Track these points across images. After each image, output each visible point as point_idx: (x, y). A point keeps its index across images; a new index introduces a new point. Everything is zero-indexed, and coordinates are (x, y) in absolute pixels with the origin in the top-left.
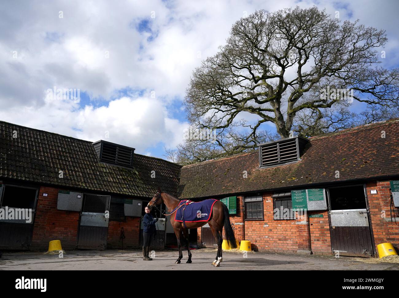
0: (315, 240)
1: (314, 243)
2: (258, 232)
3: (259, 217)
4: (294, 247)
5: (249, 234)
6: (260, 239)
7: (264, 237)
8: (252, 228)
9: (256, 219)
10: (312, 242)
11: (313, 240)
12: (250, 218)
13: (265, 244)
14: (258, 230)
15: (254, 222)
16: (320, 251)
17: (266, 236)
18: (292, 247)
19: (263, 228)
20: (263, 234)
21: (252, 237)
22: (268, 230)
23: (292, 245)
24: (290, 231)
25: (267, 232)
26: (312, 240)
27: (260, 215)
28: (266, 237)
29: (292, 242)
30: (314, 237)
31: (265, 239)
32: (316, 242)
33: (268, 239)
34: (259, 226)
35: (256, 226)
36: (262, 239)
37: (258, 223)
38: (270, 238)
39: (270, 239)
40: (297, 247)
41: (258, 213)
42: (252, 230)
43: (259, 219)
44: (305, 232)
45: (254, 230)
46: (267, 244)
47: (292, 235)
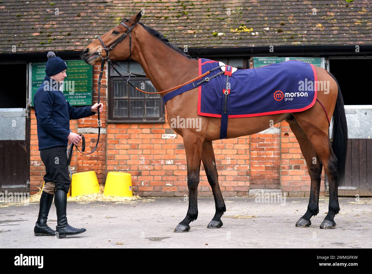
0: (290, 168)
1: (286, 174)
2: (146, 152)
3: (149, 116)
4: (241, 184)
5: (118, 157)
6: (152, 167)
7: (162, 163)
8: (130, 142)
9: (141, 119)
10: (282, 170)
11: (287, 168)
12: (124, 117)
13: (164, 178)
14: (145, 146)
15: (135, 127)
16: (299, 190)
17: (168, 160)
18: (234, 184)
19: (161, 142)
20: (160, 156)
21: (129, 162)
22: (174, 146)
23: (237, 178)
24: (233, 149)
25: (171, 152)
26: (284, 168)
27: (150, 111)
28: (169, 162)
29: (235, 173)
30: (288, 161)
31: (165, 168)
32: (290, 171)
33: (174, 168)
34: (151, 136)
35: (141, 136)
36: (157, 168)
37: (146, 130)
38: (178, 165)
39: (180, 168)
40: (248, 184)
41: (147, 106)
42: (128, 146)
43: (148, 119)
44: (272, 149)
45: (134, 147)
46: (170, 178)
47: (236, 157)
